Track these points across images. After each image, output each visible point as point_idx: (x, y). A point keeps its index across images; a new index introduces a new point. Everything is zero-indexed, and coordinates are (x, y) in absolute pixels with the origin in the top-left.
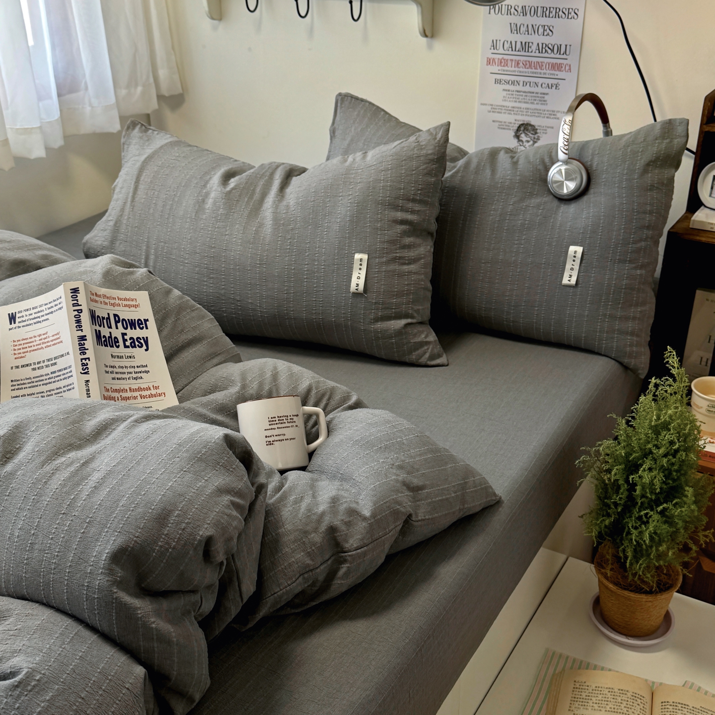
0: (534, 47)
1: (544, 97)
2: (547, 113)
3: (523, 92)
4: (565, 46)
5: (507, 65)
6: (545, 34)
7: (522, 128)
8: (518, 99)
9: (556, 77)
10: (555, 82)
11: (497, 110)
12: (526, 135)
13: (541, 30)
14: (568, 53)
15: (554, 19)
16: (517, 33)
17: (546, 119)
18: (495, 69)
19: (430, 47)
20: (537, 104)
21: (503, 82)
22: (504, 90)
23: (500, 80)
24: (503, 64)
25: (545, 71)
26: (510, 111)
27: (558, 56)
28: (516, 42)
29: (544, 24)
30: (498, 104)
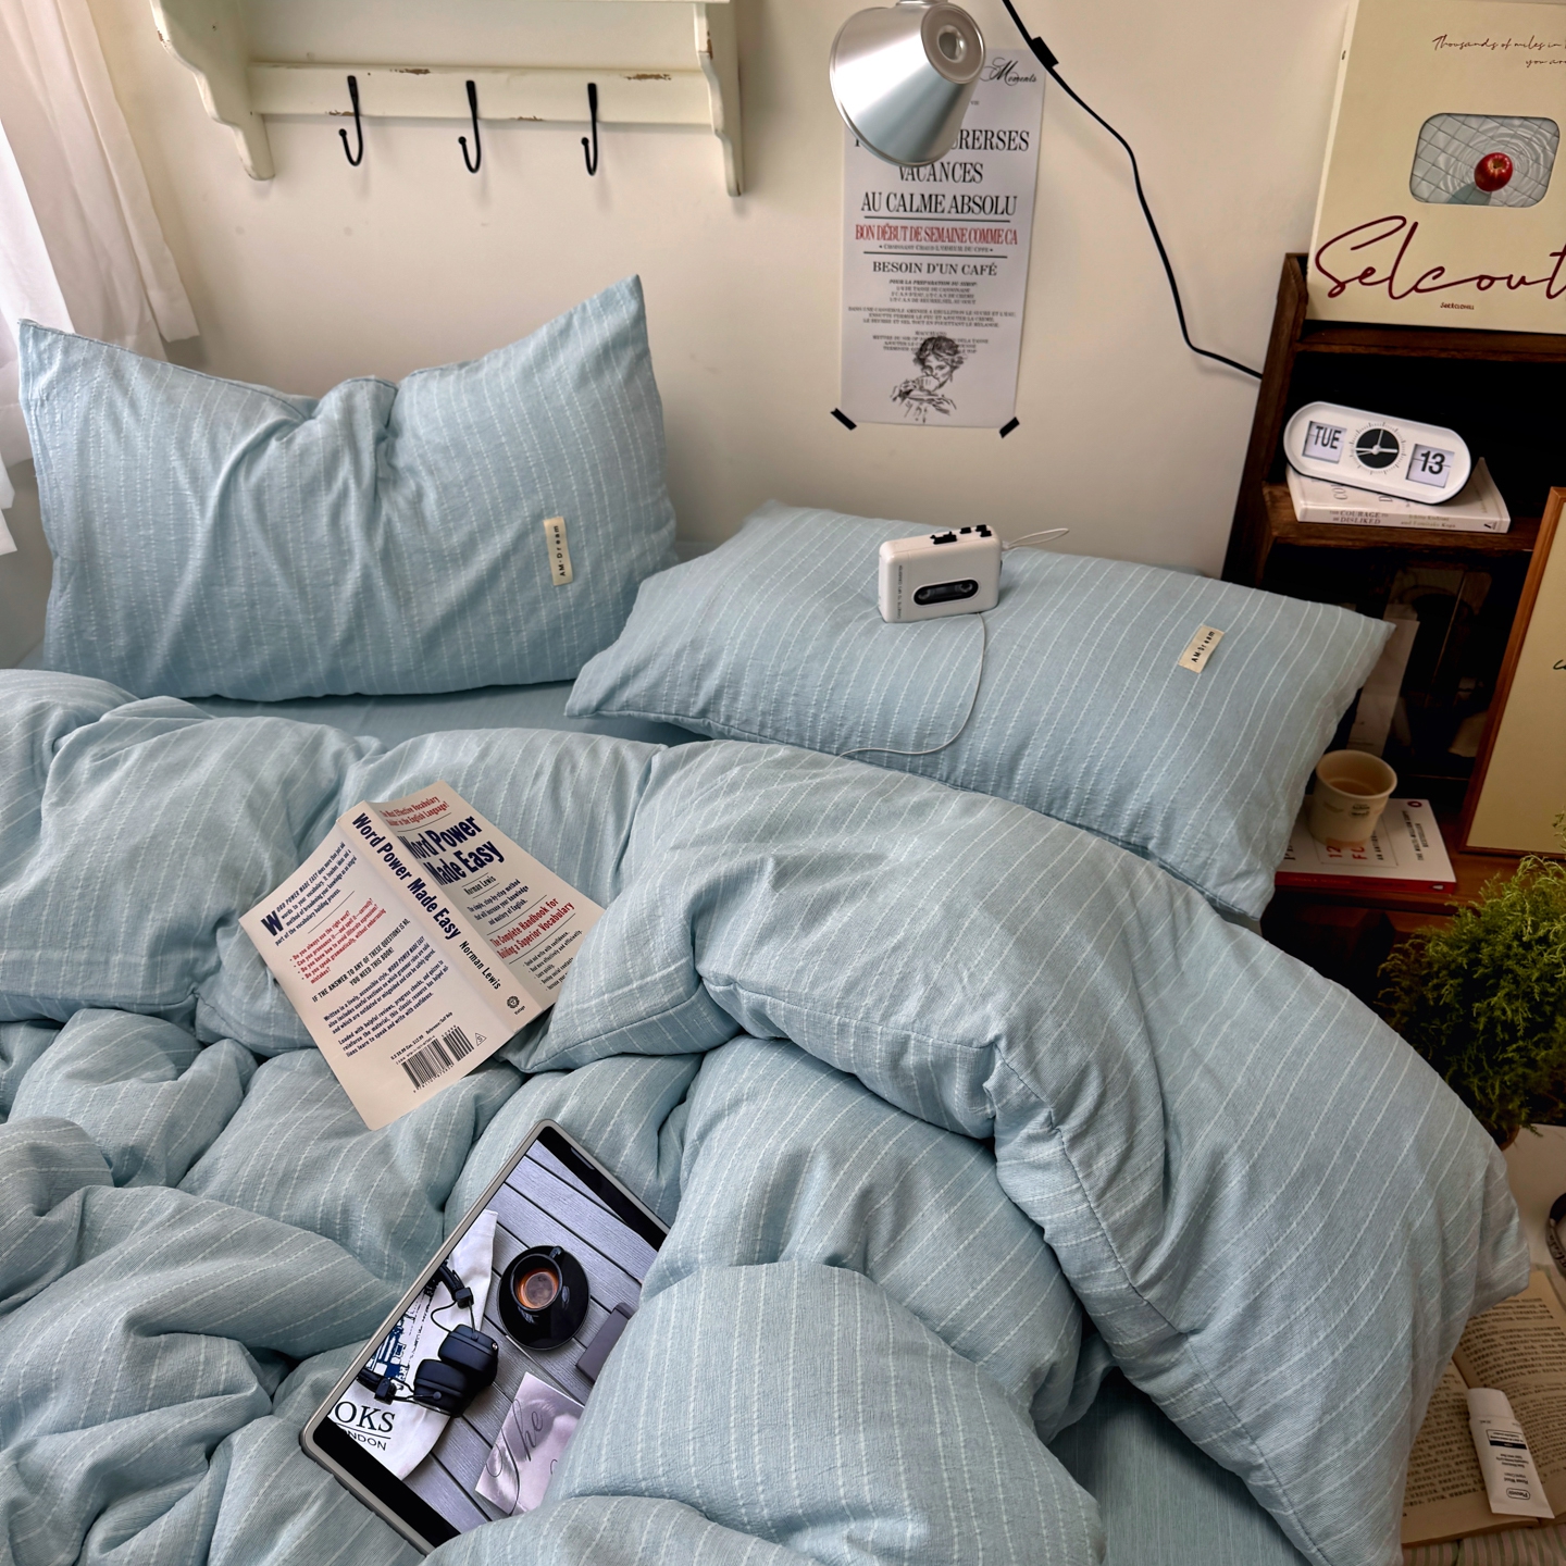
0: (947, 203)
1: (968, 290)
2: (974, 316)
3: (928, 283)
4: (1005, 199)
5: (896, 237)
6: (968, 178)
7: (930, 346)
8: (920, 295)
9: (990, 253)
10: (989, 261)
11: (882, 318)
12: (938, 356)
13: (959, 172)
14: (1010, 211)
15: (982, 151)
16: (914, 180)
17: (973, 328)
18: (873, 244)
19: (740, 211)
20: (956, 302)
21: (890, 267)
22: (896, 282)
23: (884, 263)
24: (887, 236)
25: (968, 244)
26: (905, 317)
27: (992, 216)
28: (912, 195)
29: (964, 161)
30: (882, 307)
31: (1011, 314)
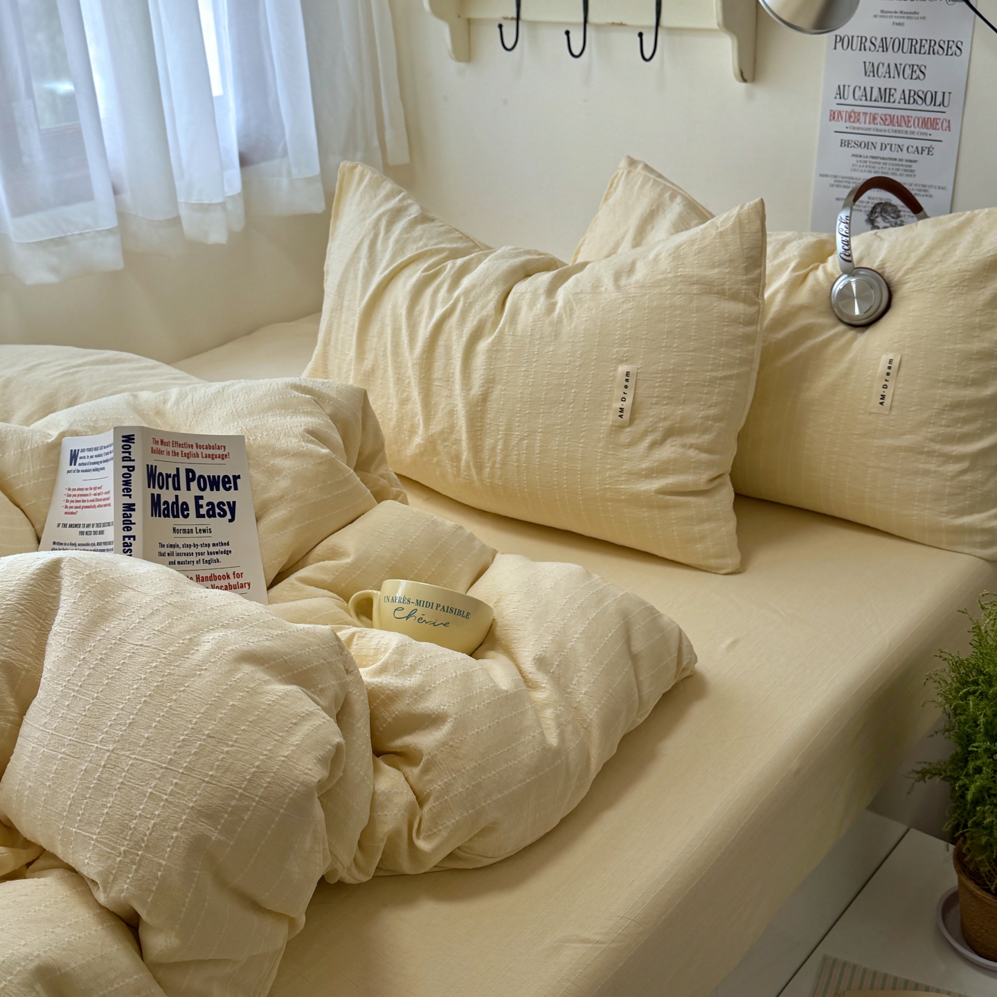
0: (898, 96)
1: (910, 166)
2: (916, 187)
3: (881, 158)
4: (942, 94)
5: (858, 120)
6: (914, 77)
7: (878, 210)
8: (873, 167)
9: (928, 137)
10: (928, 144)
11: (844, 184)
13: (908, 71)
14: (946, 104)
15: (926, 55)
16: (874, 76)
18: (841, 125)
19: (750, 96)
20: (901, 175)
21: (853, 144)
22: (853, 155)
23: (848, 141)
24: (852, 120)
25: (912, 129)
27: (932, 108)
28: (872, 88)
29: (913, 63)
30: (844, 175)
31: (943, 188)
